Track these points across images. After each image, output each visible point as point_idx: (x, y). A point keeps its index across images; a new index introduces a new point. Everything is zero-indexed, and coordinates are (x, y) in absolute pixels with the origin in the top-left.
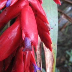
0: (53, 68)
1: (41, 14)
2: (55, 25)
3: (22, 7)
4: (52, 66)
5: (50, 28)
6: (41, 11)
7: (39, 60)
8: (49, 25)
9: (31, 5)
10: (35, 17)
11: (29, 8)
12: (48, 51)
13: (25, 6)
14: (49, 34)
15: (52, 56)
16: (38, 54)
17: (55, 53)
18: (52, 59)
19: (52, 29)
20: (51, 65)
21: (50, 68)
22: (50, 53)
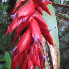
0: (58, 60)
2: (55, 28)
3: (30, 21)
4: (57, 58)
6: (42, 20)
7: (46, 54)
8: (48, 29)
9: (35, 18)
10: (39, 25)
11: (34, 21)
12: (52, 47)
13: (32, 20)
14: (50, 34)
15: (56, 51)
16: (45, 50)
17: (58, 49)
18: (57, 54)
19: (51, 30)
20: (56, 58)
21: (55, 60)
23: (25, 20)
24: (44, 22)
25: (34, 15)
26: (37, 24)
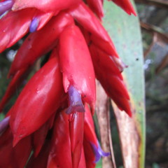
0: (139, 156)
1: (100, 39)
2: (137, 60)
3: (61, 30)
4: (138, 150)
5: (123, 66)
6: (101, 32)
7: (106, 138)
8: (119, 61)
9: (78, 23)
10: (89, 46)
11: (75, 30)
12: (125, 117)
13: (66, 27)
15: (136, 129)
18: (137, 137)
19: (127, 67)
20: (135, 150)
21: (132, 156)
22: (129, 121)
23: (40, 23)
24: (106, 39)
25: (75, 13)
26: (83, 43)
